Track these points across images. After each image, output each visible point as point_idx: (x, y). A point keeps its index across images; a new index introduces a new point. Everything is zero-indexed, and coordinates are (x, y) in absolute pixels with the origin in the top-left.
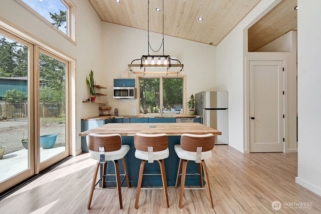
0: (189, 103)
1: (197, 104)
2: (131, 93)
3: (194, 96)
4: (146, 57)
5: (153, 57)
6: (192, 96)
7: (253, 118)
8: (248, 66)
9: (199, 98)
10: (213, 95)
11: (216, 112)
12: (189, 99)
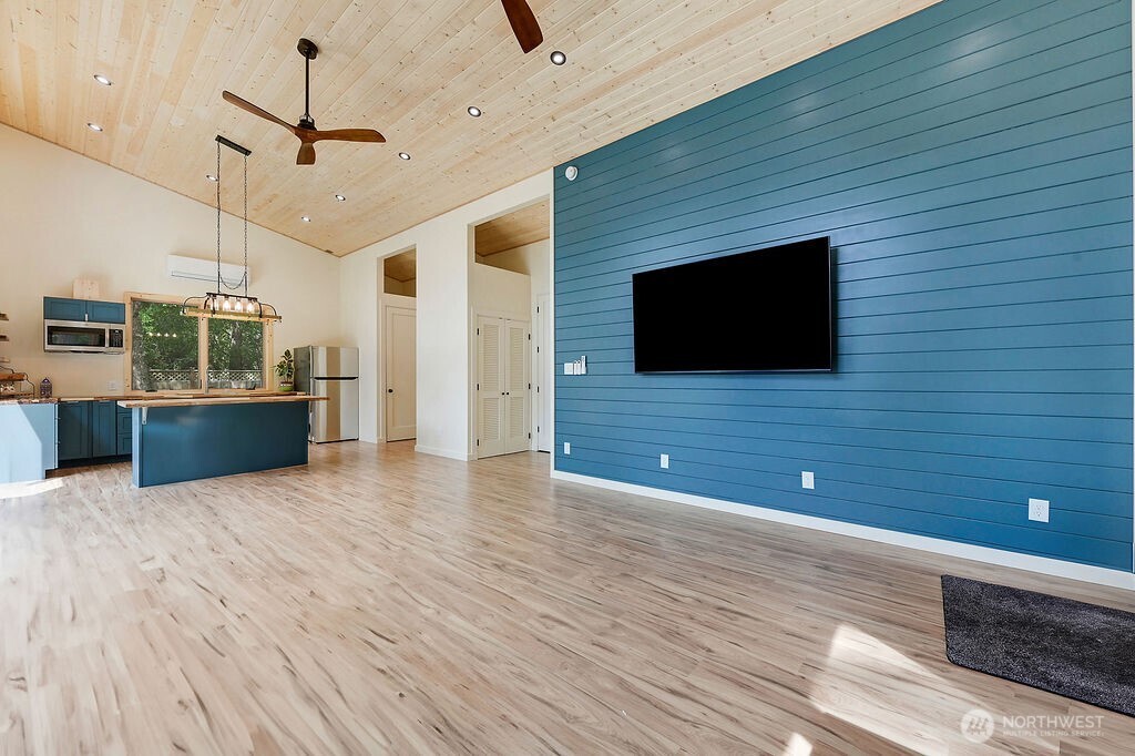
0: (281, 366)
1: (297, 370)
2: (117, 341)
3: (292, 353)
4: (215, 295)
5: (227, 296)
6: (287, 353)
7: (390, 391)
8: (385, 309)
9: (301, 357)
10: (333, 354)
11: (339, 384)
12: (279, 359)
